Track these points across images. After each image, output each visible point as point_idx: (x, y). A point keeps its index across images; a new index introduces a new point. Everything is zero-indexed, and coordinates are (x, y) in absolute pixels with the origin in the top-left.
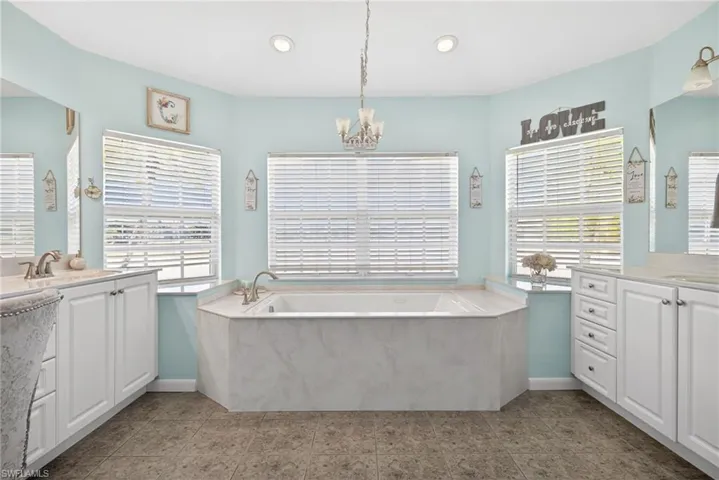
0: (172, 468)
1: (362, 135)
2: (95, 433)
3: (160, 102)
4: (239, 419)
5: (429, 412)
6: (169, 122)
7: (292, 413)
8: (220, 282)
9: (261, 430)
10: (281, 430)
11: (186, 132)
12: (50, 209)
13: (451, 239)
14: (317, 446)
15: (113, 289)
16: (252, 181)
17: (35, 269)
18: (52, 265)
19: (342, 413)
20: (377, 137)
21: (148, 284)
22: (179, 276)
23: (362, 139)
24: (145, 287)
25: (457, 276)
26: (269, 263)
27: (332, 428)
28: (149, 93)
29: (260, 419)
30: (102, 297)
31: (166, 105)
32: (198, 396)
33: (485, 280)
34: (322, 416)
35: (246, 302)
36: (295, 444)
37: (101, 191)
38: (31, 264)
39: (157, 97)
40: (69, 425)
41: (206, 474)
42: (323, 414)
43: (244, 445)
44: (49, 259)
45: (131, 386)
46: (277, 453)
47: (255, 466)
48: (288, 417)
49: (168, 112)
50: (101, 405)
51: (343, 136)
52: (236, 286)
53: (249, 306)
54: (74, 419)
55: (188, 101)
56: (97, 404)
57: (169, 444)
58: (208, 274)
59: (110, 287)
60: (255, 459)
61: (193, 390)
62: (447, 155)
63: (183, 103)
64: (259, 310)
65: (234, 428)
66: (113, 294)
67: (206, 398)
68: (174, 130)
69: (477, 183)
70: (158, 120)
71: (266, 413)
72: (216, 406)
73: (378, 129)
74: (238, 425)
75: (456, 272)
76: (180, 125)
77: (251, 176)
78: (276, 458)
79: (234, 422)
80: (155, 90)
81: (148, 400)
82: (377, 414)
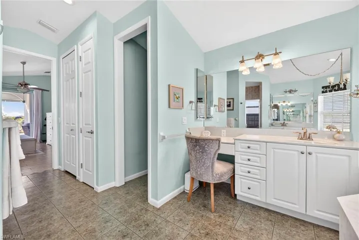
38: (300, 133)
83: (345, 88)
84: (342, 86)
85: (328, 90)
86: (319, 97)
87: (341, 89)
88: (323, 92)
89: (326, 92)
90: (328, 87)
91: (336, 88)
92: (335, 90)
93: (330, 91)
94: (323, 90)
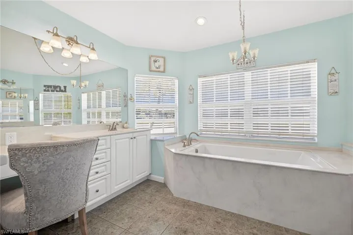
0: (145, 216)
1: (244, 58)
2: (126, 192)
3: (154, 61)
4: (177, 201)
5: (285, 228)
6: (157, 68)
7: (201, 205)
8: (178, 135)
9: (185, 209)
10: (193, 212)
11: (164, 72)
12: (125, 106)
13: (311, 117)
14: (208, 228)
15: (131, 137)
16: (191, 90)
17: (111, 128)
18: (117, 126)
19: (227, 213)
20: (254, 58)
21: (146, 135)
22: (162, 132)
23: (244, 61)
24: (145, 136)
25: (316, 141)
26: (199, 128)
27: (219, 220)
28: (150, 58)
29: (186, 204)
30: (128, 139)
31: (156, 62)
32: (164, 185)
33: (342, 145)
34: (216, 211)
35: (184, 146)
36: (198, 222)
37: (134, 99)
38: (110, 126)
39: (153, 59)
40: (116, 187)
41: (156, 224)
42: (216, 210)
43: (175, 215)
44: (115, 124)
45: (140, 175)
46: (188, 224)
47: (176, 228)
48: (199, 207)
49: (157, 64)
50: (127, 182)
51: (233, 61)
52: (184, 138)
53: (185, 148)
54: (118, 185)
55: (164, 58)
56: (125, 181)
57: (147, 205)
58: (173, 132)
59: (131, 135)
60: (178, 224)
61: (163, 182)
62: (308, 62)
63: (163, 59)
64: (189, 151)
65: (174, 205)
66: (132, 138)
67: (167, 187)
68: (159, 71)
69: (333, 78)
70: (153, 68)
71: (189, 201)
72: (169, 192)
73: (254, 54)
74: (175, 204)
75: (316, 138)
76: (162, 69)
77: (191, 88)
78: (187, 227)
79: (174, 202)
80: (152, 56)
81: (147, 182)
82: (248, 219)
83: (65, 91)
84: (63, 88)
85: (50, 89)
86: (40, 95)
87: (62, 91)
88: (45, 90)
89: (48, 91)
90: (50, 86)
91: (58, 89)
92: (57, 91)
93: (52, 91)
94: (45, 88)
